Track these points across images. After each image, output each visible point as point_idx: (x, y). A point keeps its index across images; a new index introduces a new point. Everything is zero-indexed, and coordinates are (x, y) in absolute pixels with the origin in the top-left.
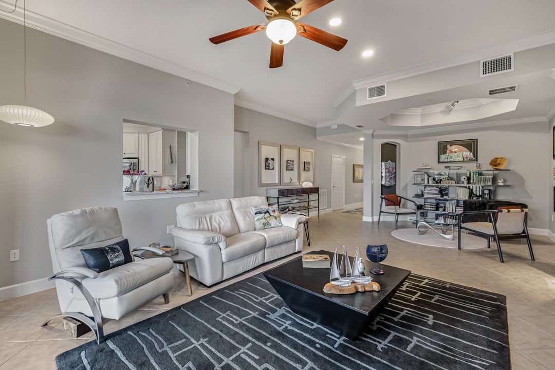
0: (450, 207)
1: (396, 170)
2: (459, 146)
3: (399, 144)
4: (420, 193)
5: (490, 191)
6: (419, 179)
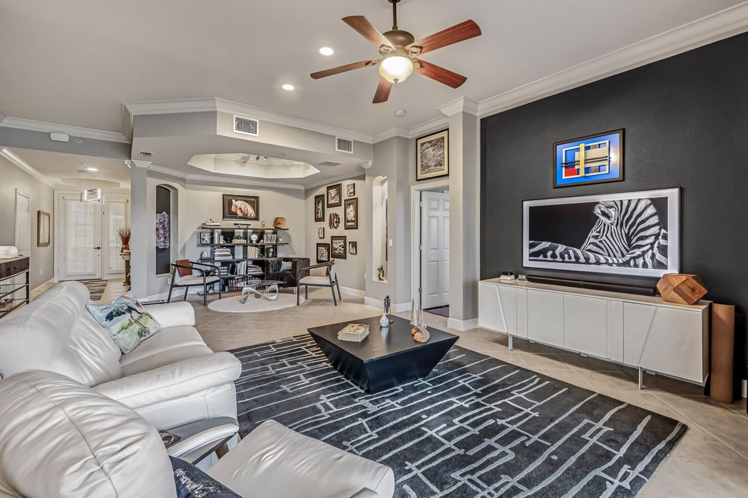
0: (242, 269)
1: (170, 226)
2: (244, 202)
3: (176, 190)
4: (207, 255)
5: (274, 248)
6: (206, 239)
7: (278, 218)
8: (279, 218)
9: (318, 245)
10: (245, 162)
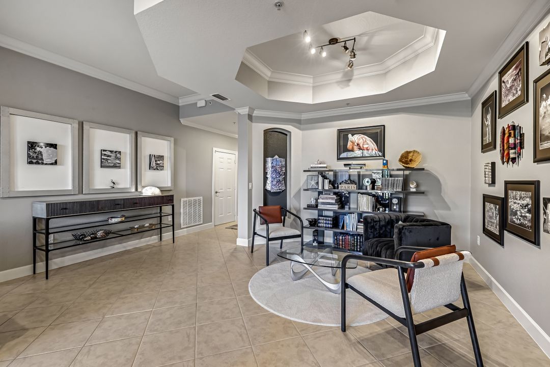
0: (351, 223)
1: (286, 170)
2: (362, 136)
3: (290, 132)
4: (313, 203)
5: (399, 199)
6: (313, 183)
7: (408, 153)
8: (410, 152)
9: (487, 198)
10: (350, 80)
